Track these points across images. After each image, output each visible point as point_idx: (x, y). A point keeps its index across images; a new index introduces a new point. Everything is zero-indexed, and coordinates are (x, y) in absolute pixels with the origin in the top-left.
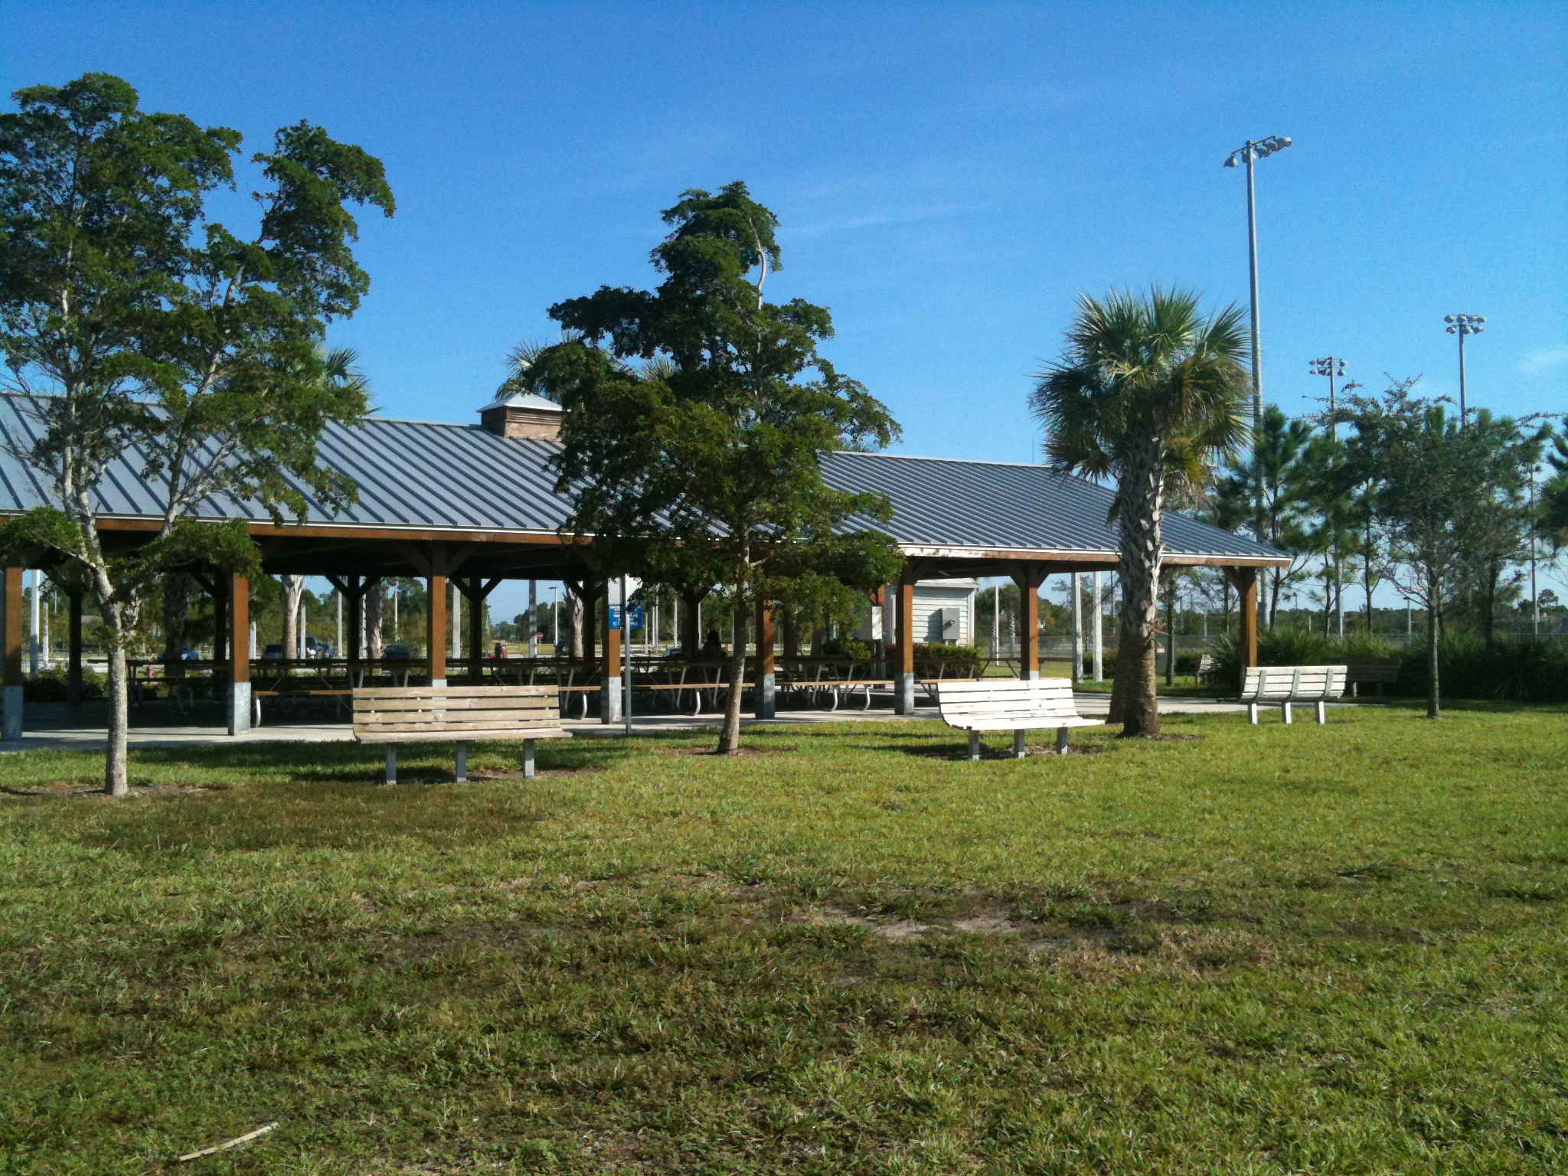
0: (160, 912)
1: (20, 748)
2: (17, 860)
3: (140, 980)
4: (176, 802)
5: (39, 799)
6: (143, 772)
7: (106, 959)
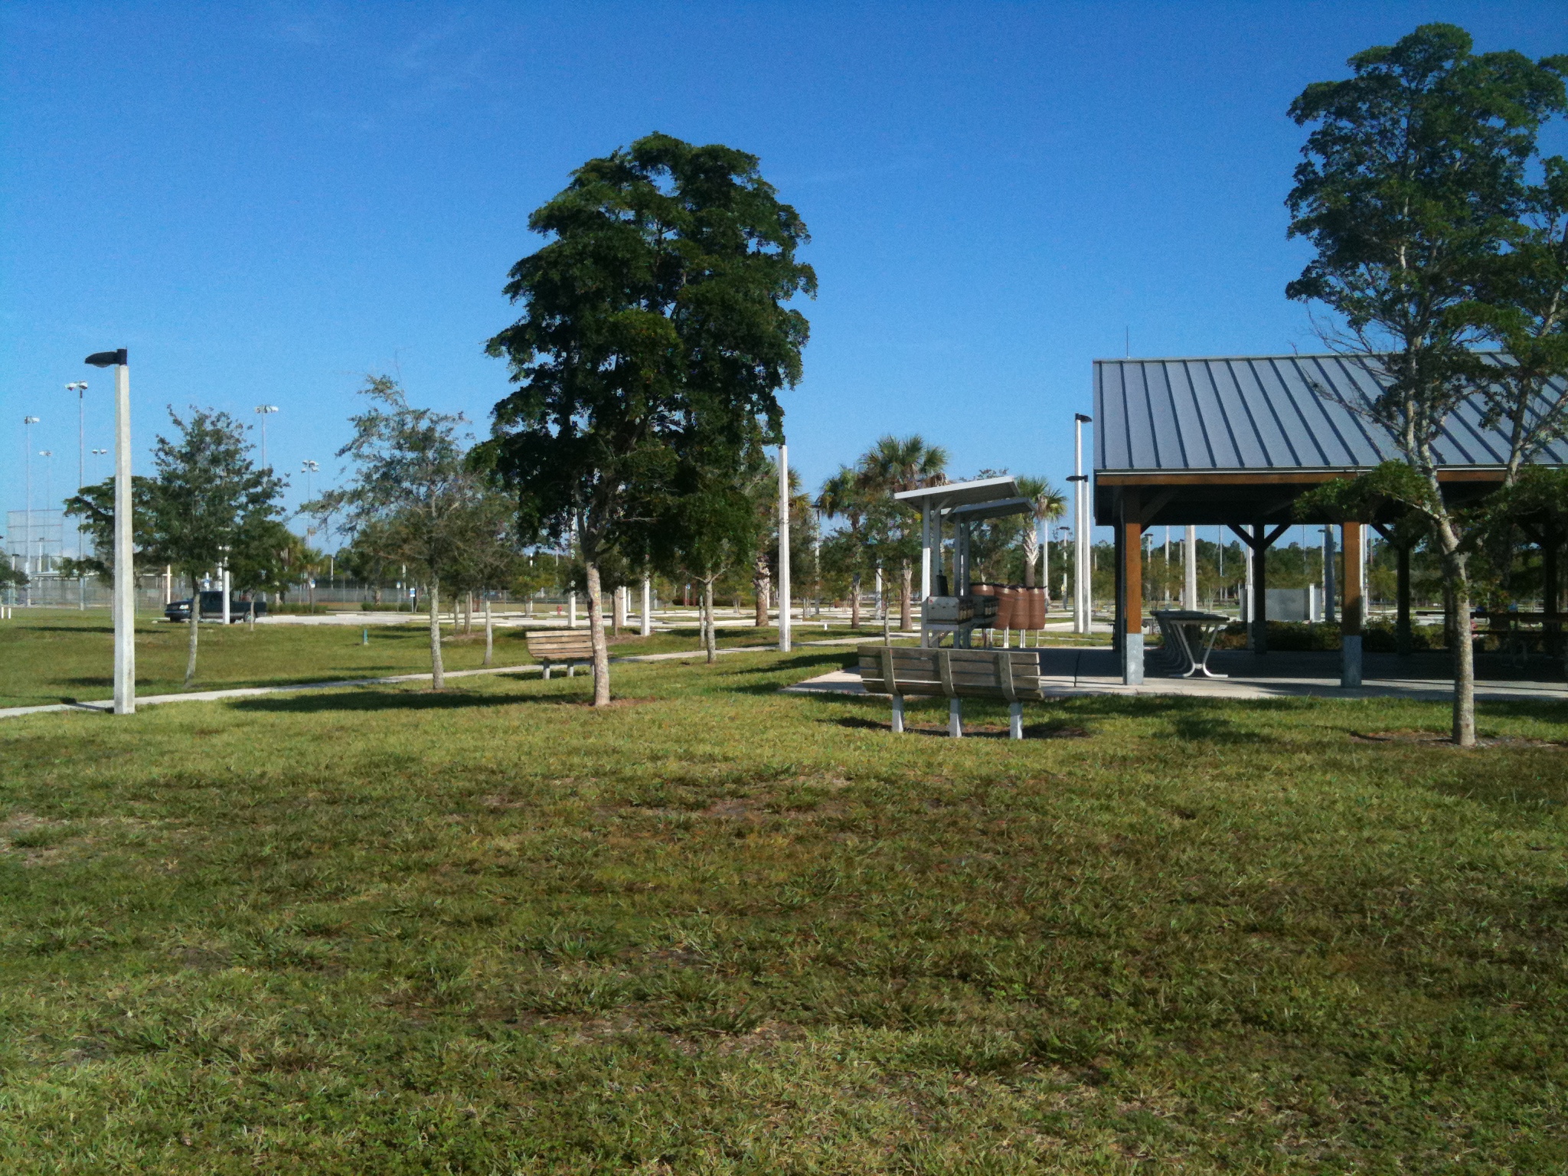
0: (1527, 865)
1: (1362, 695)
2: (1375, 801)
3: (1514, 930)
4: (1527, 756)
5: (1389, 745)
6: (1490, 723)
7: (1478, 906)
